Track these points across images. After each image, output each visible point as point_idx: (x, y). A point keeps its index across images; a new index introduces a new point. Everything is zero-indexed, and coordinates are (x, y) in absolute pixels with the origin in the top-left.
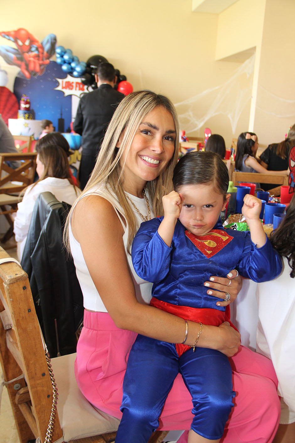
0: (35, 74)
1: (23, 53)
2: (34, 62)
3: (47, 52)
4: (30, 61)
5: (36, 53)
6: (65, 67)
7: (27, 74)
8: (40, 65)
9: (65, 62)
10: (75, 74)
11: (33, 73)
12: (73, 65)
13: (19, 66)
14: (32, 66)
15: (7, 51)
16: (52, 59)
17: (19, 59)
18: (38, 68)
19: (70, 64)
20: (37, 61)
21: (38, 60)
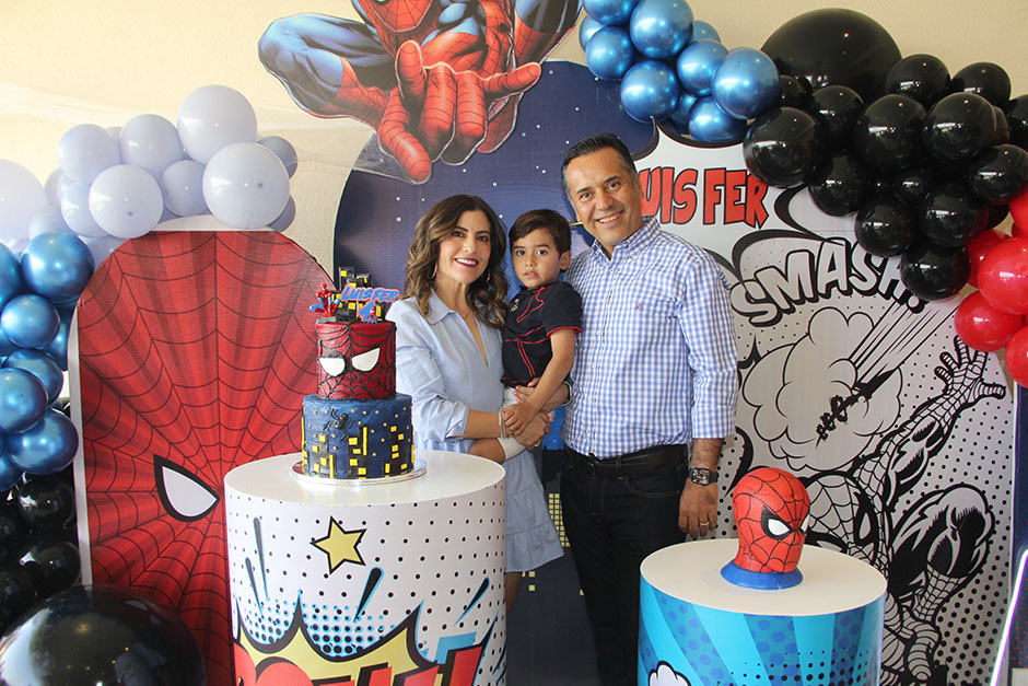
0: (457, 150)
1: (398, 41)
2: (455, 83)
3: (530, 19)
4: (429, 78)
5: (468, 27)
6: (638, 89)
7: (412, 152)
8: (488, 97)
9: (636, 56)
10: (706, 119)
11: (447, 145)
12: (690, 66)
13: (371, 115)
14: (440, 106)
15: (311, 42)
16: (556, 55)
17: (364, 75)
18: (473, 114)
19: (670, 62)
20: (468, 75)
21: (478, 67)
